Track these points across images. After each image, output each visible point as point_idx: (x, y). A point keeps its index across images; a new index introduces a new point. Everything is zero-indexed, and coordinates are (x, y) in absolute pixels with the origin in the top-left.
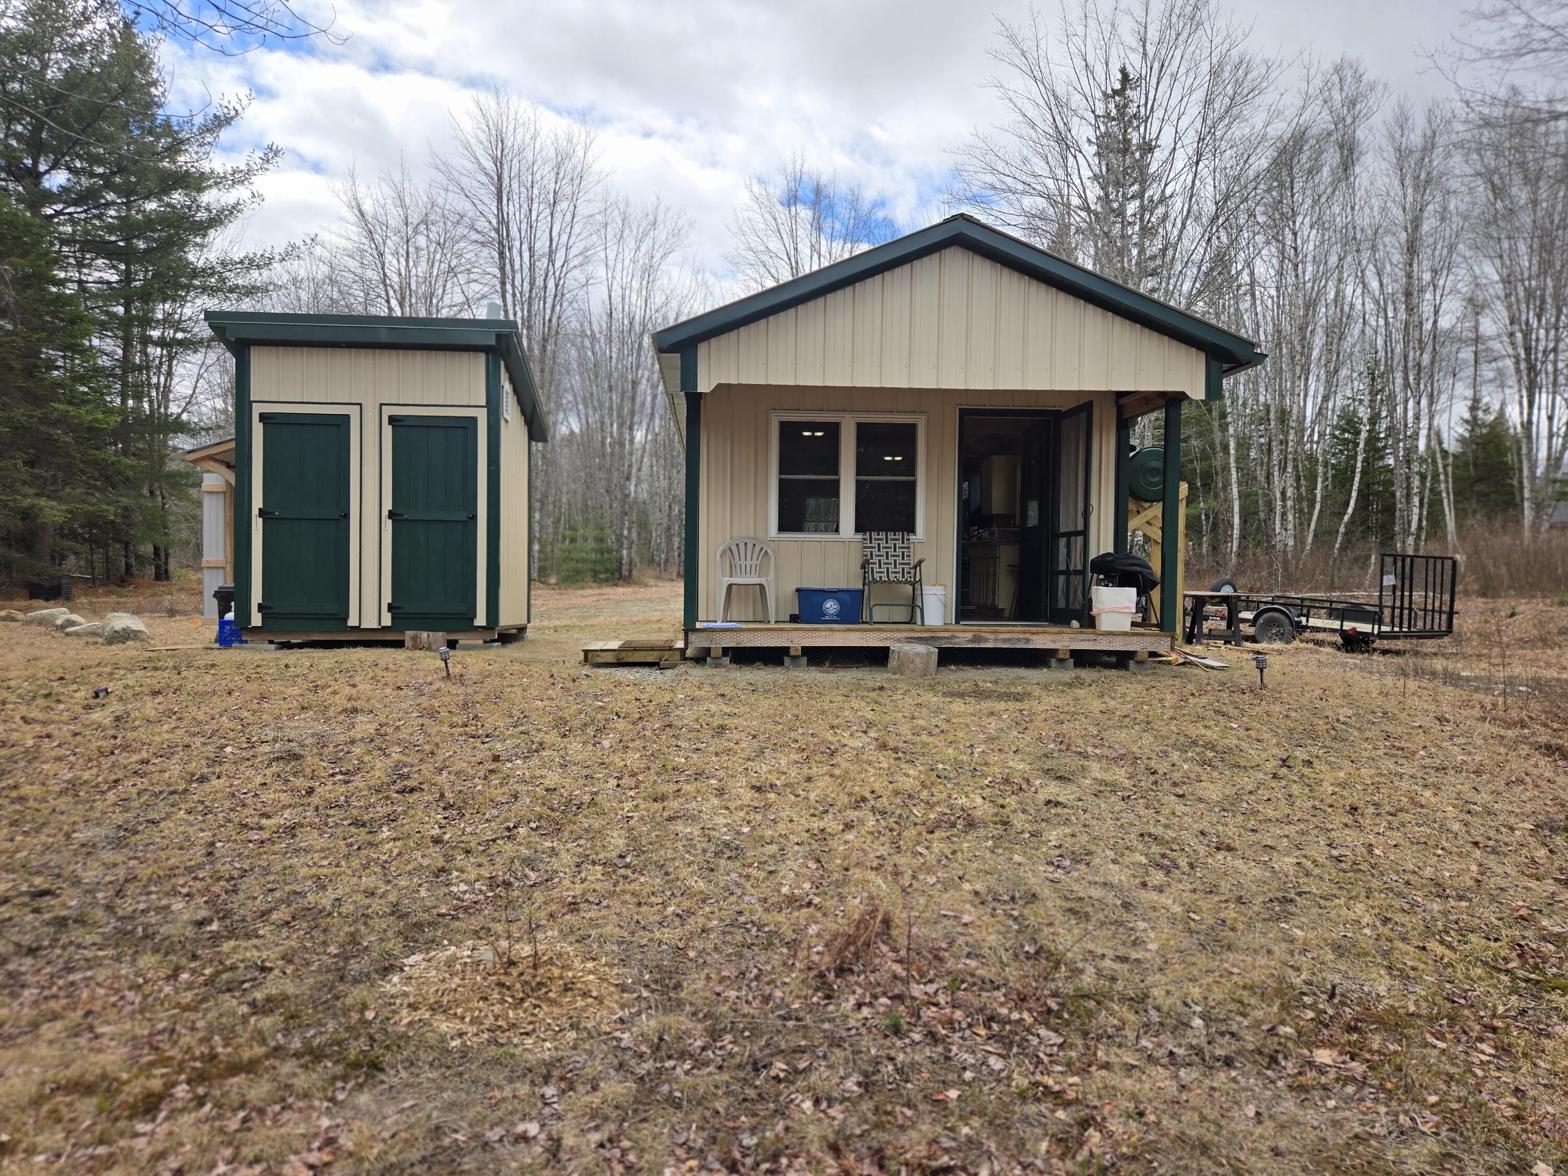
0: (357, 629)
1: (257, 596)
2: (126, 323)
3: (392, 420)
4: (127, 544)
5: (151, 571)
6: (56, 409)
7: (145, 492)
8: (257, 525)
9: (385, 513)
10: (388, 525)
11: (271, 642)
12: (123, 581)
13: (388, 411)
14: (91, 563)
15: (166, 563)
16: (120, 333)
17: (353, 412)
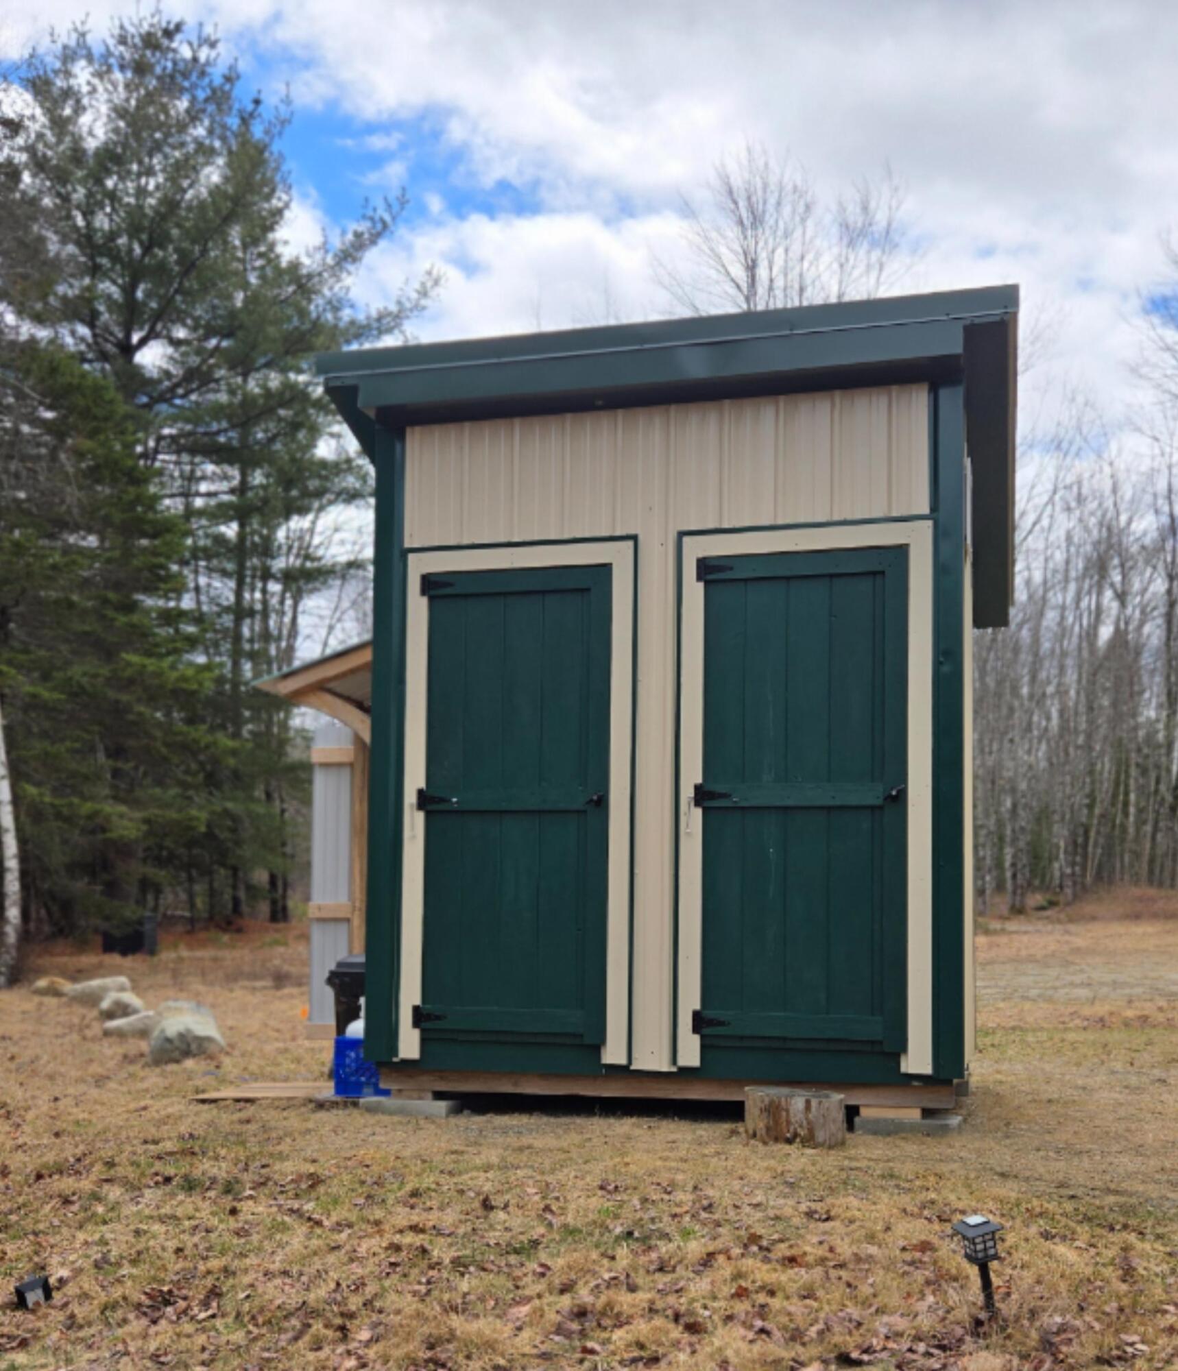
0: (623, 1072)
1: (410, 992)
2: (239, 550)
3: (706, 568)
4: (235, 870)
5: (264, 908)
6: (129, 664)
7: (259, 793)
8: (414, 826)
9: (687, 792)
10: (694, 819)
11: (439, 1096)
12: (229, 923)
13: (695, 549)
14: (191, 896)
15: (284, 897)
16: (230, 566)
17: (618, 557)
